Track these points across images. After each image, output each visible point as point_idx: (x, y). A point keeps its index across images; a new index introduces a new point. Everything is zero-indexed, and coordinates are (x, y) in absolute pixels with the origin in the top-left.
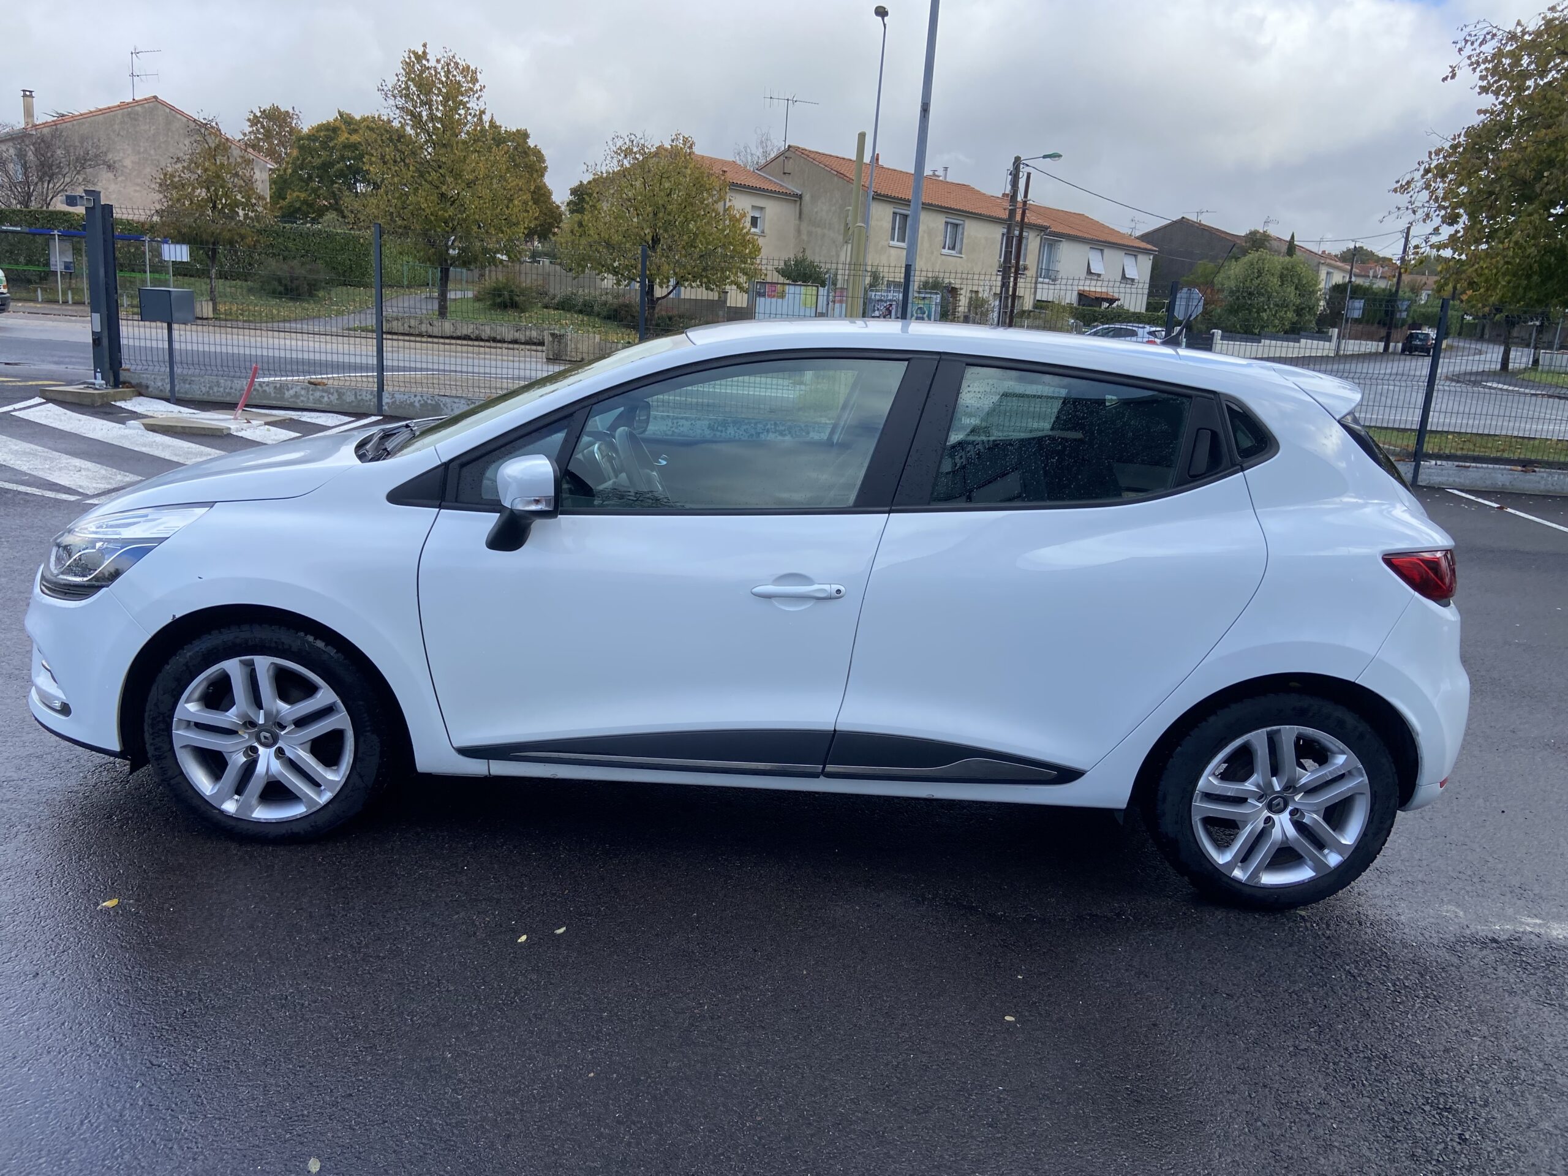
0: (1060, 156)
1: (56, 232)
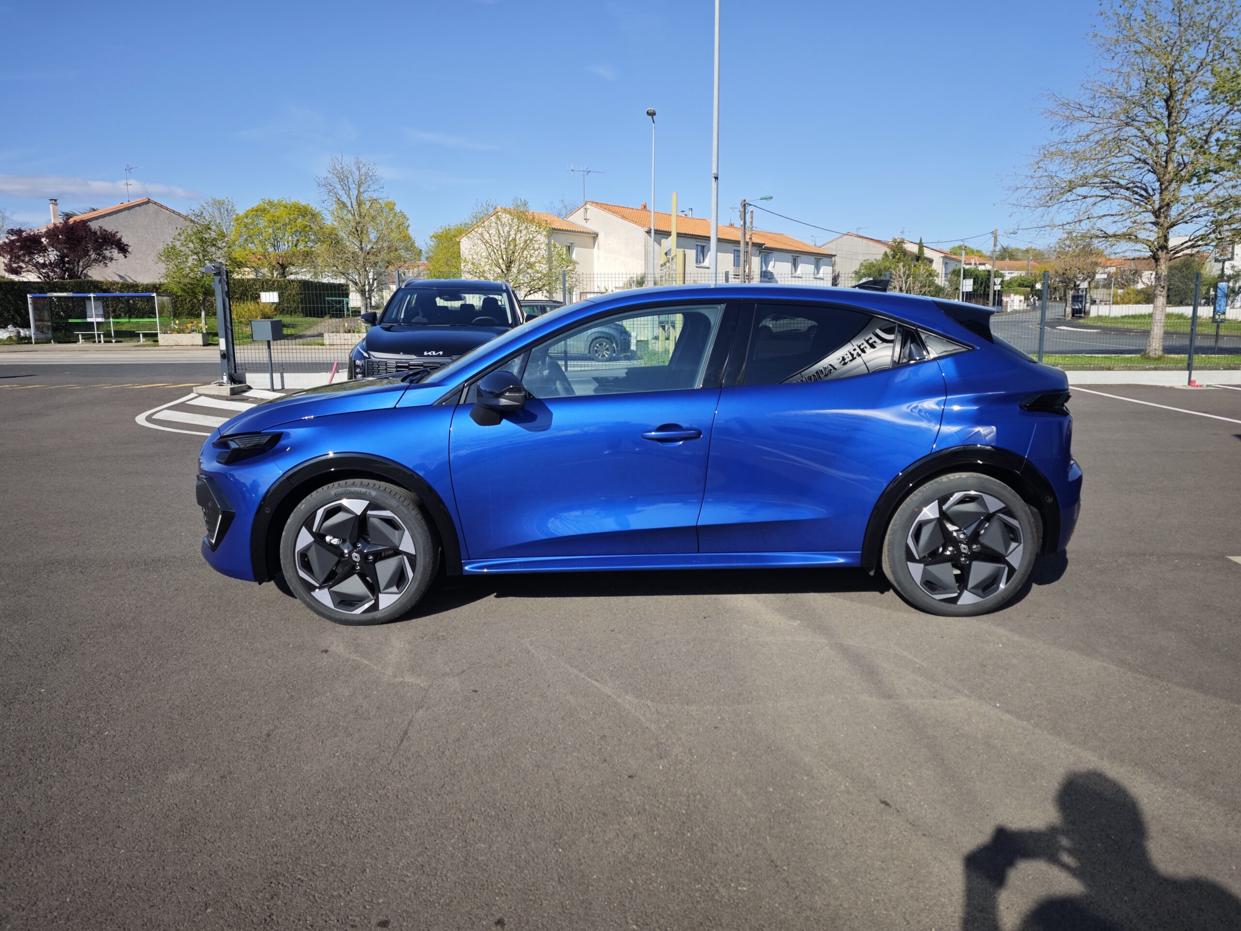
0: (771, 198)
1: (92, 295)
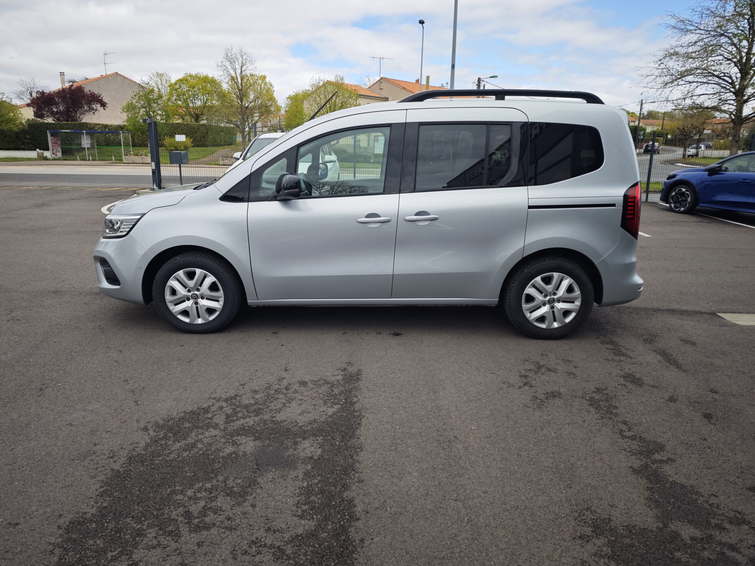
0: (497, 77)
1: (84, 131)
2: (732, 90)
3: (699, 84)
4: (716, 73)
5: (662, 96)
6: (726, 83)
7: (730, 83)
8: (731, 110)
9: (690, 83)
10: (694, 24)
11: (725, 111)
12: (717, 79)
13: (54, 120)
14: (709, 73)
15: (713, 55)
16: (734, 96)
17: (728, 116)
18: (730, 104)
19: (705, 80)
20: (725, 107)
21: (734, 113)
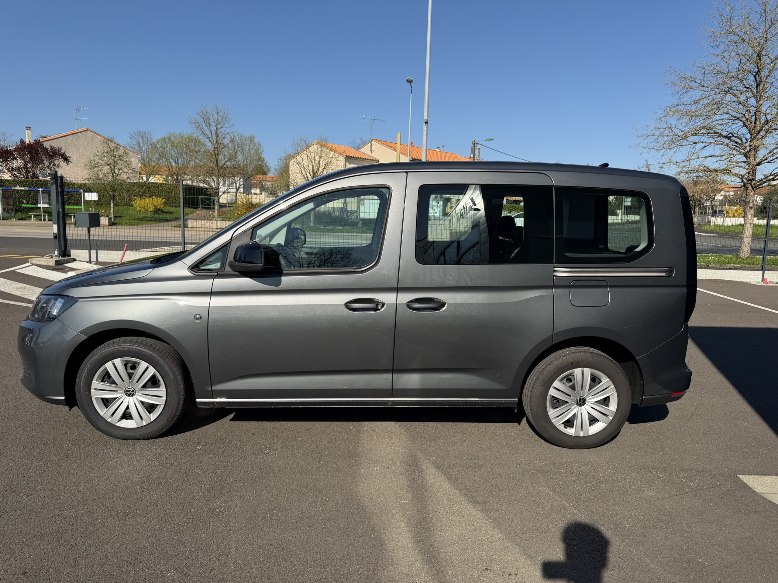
1: (41, 189)
2: (743, 151)
3: (706, 144)
4: (724, 134)
5: (665, 156)
6: (735, 144)
7: (739, 144)
8: (743, 173)
9: (695, 143)
10: (696, 81)
11: (735, 175)
12: (724, 140)
13: (10, 177)
14: (716, 133)
15: (719, 113)
16: (745, 158)
17: (739, 180)
18: (739, 167)
19: (712, 140)
20: (736, 170)
21: (747, 177)
